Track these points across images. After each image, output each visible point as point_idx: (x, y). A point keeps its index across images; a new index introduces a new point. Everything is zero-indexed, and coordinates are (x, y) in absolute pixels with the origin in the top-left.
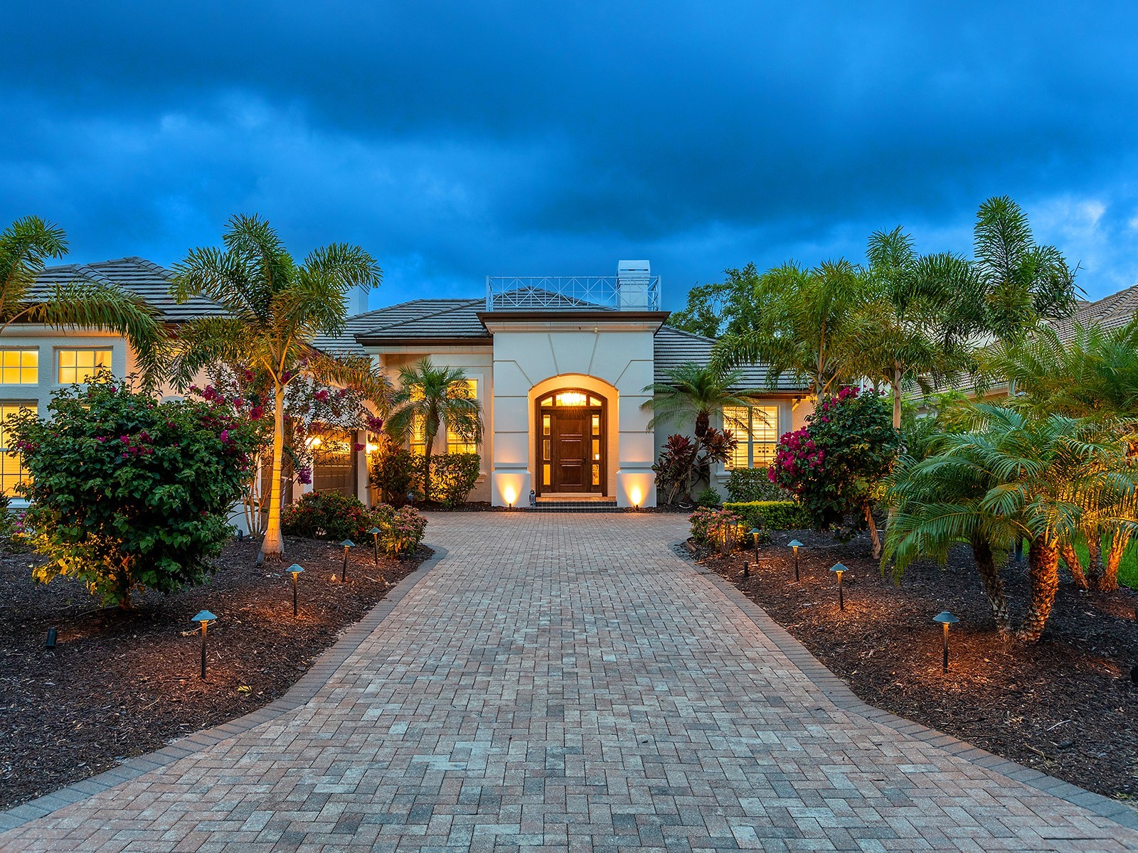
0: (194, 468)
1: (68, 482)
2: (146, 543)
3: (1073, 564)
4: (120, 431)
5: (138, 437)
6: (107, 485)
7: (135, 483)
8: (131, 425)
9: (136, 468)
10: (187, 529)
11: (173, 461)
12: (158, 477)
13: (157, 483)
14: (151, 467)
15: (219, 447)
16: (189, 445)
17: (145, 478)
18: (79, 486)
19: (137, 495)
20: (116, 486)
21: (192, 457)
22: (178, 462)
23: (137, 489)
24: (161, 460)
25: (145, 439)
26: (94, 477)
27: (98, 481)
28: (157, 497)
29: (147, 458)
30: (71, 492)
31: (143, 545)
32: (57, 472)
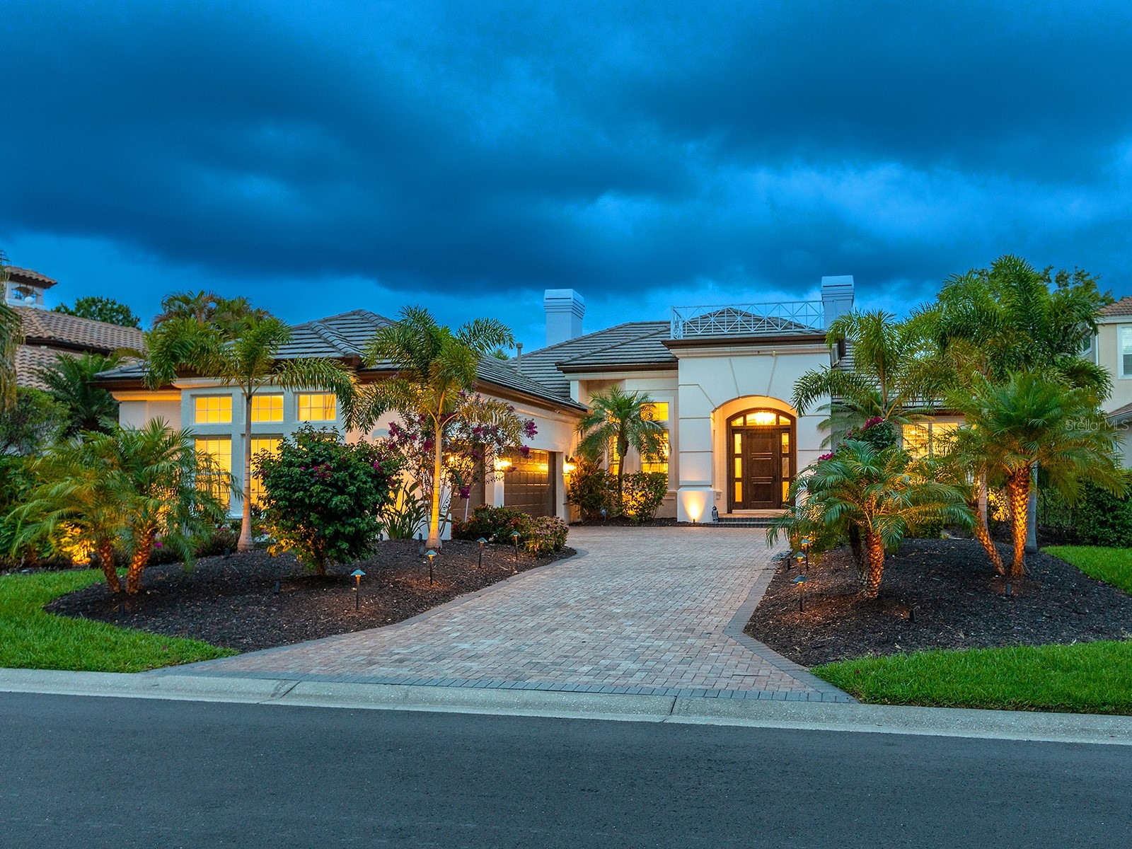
0: (357, 485)
1: (285, 494)
2: (329, 531)
3: (992, 555)
4: (315, 463)
5: (323, 467)
6: (306, 496)
7: (322, 494)
8: (320, 460)
9: (322, 485)
10: (353, 522)
11: (344, 481)
12: (335, 491)
13: (334, 495)
14: (330, 485)
15: (373, 472)
16: (354, 471)
17: (328, 492)
18: (291, 496)
19: (323, 502)
20: (311, 496)
21: (355, 479)
22: (347, 482)
23: (323, 498)
24: (337, 480)
25: (328, 468)
26: (299, 491)
27: (301, 493)
28: (334, 503)
29: (328, 479)
30: (287, 500)
31: (327, 532)
32: (280, 488)
